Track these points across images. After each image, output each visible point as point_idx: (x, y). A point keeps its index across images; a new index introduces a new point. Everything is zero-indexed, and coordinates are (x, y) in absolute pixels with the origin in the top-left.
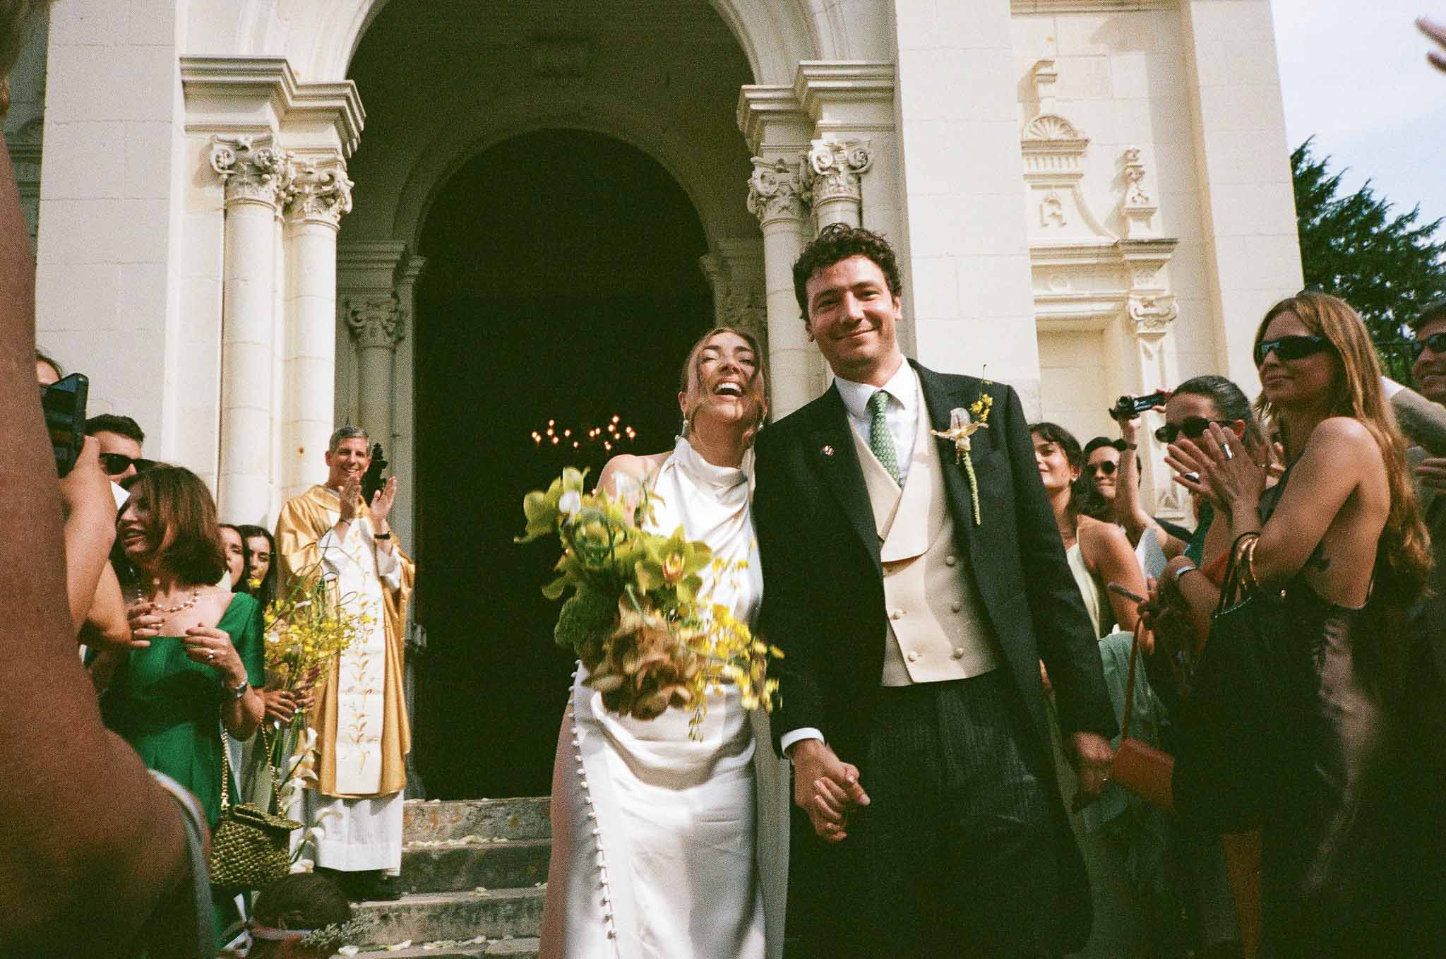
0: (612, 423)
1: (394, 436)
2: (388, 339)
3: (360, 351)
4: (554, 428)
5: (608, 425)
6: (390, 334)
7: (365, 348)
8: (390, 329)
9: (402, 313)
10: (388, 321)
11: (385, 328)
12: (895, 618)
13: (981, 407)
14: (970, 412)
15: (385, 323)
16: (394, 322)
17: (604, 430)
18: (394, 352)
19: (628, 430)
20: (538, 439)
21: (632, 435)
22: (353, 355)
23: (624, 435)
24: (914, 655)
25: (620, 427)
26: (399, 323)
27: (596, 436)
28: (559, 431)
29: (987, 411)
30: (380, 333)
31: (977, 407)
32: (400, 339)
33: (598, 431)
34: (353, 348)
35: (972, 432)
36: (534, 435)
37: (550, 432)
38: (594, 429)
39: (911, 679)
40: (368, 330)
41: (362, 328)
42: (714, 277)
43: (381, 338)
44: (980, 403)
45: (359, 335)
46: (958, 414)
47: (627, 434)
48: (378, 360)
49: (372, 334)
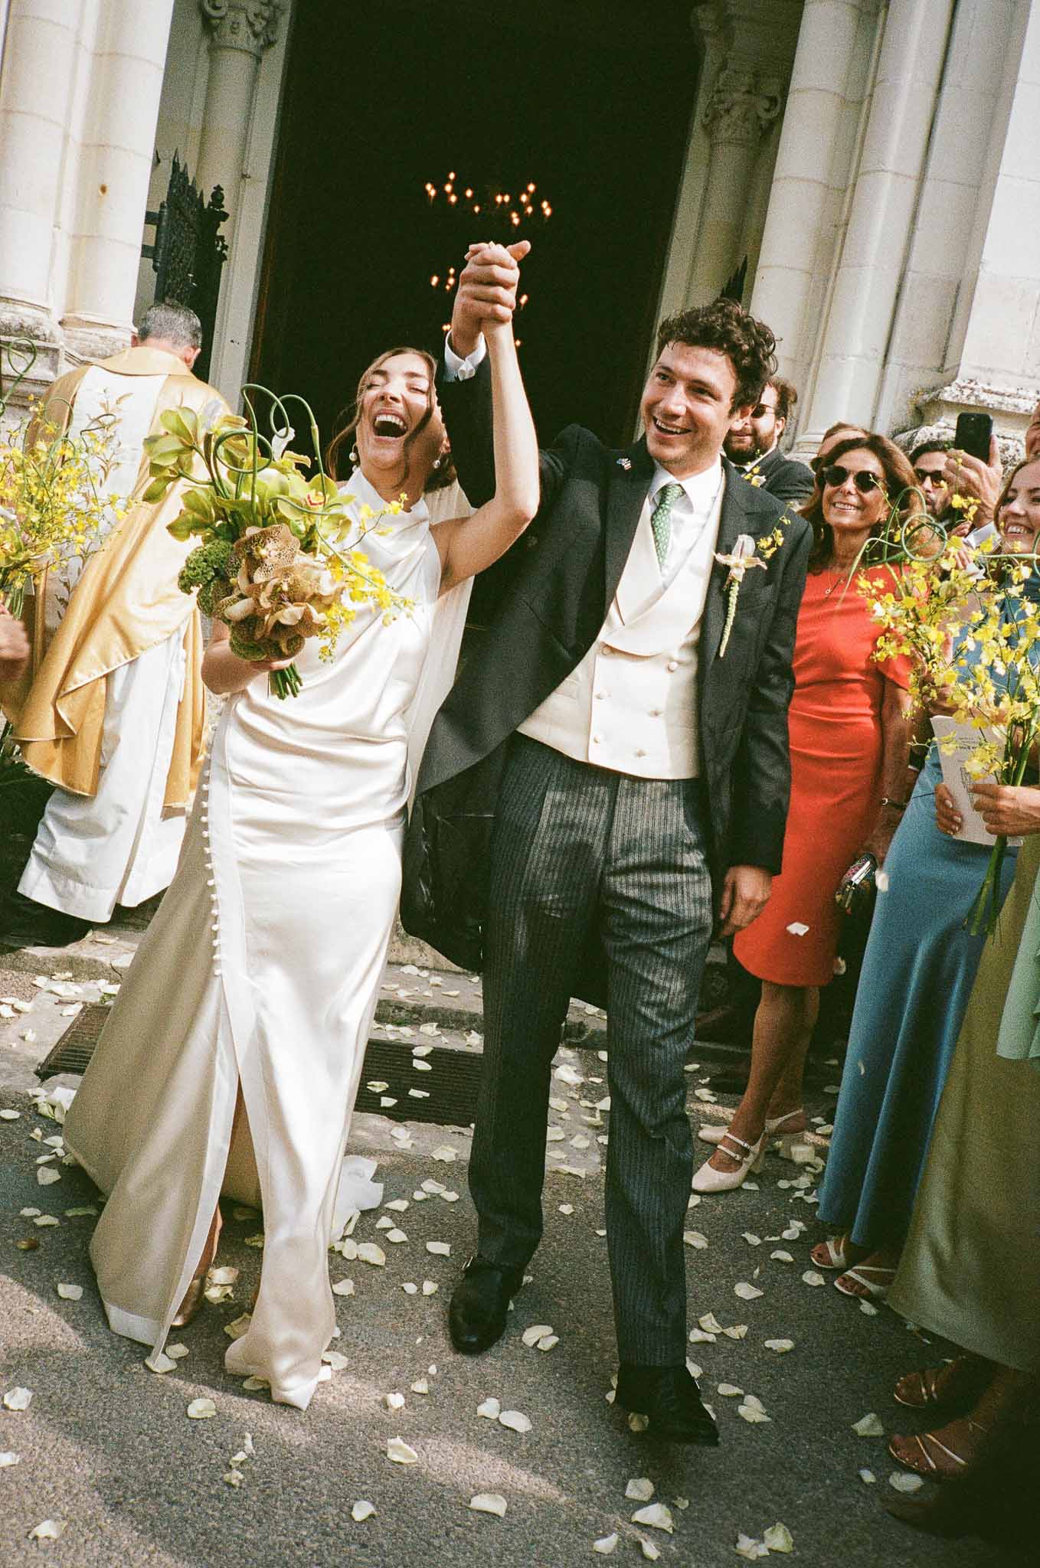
0: (527, 193)
1: (244, 176)
2: (253, 42)
3: (214, 49)
4: (454, 183)
5: (522, 193)
6: (256, 35)
7: (221, 48)
8: (258, 28)
9: (276, 7)
10: (255, 15)
11: (251, 25)
12: (599, 697)
13: (769, 543)
14: (757, 546)
15: (252, 18)
16: (263, 18)
17: (515, 199)
18: (259, 60)
19: (545, 205)
20: (433, 193)
21: (548, 212)
22: (203, 54)
23: (539, 210)
24: (600, 738)
25: (535, 201)
26: (271, 22)
27: (503, 202)
28: (458, 190)
29: (774, 549)
30: (244, 28)
31: (764, 543)
32: (270, 44)
33: (507, 198)
34: (205, 43)
35: (750, 566)
36: (429, 187)
37: (448, 188)
38: (503, 195)
39: (587, 757)
40: (228, 23)
41: (222, 18)
42: (708, 40)
43: (243, 37)
44: (770, 540)
45: (215, 28)
46: (745, 542)
47: (542, 210)
48: (235, 67)
49: (233, 31)
